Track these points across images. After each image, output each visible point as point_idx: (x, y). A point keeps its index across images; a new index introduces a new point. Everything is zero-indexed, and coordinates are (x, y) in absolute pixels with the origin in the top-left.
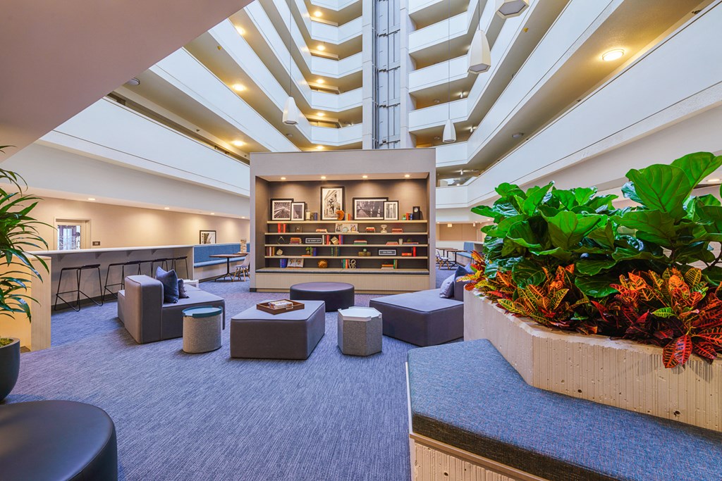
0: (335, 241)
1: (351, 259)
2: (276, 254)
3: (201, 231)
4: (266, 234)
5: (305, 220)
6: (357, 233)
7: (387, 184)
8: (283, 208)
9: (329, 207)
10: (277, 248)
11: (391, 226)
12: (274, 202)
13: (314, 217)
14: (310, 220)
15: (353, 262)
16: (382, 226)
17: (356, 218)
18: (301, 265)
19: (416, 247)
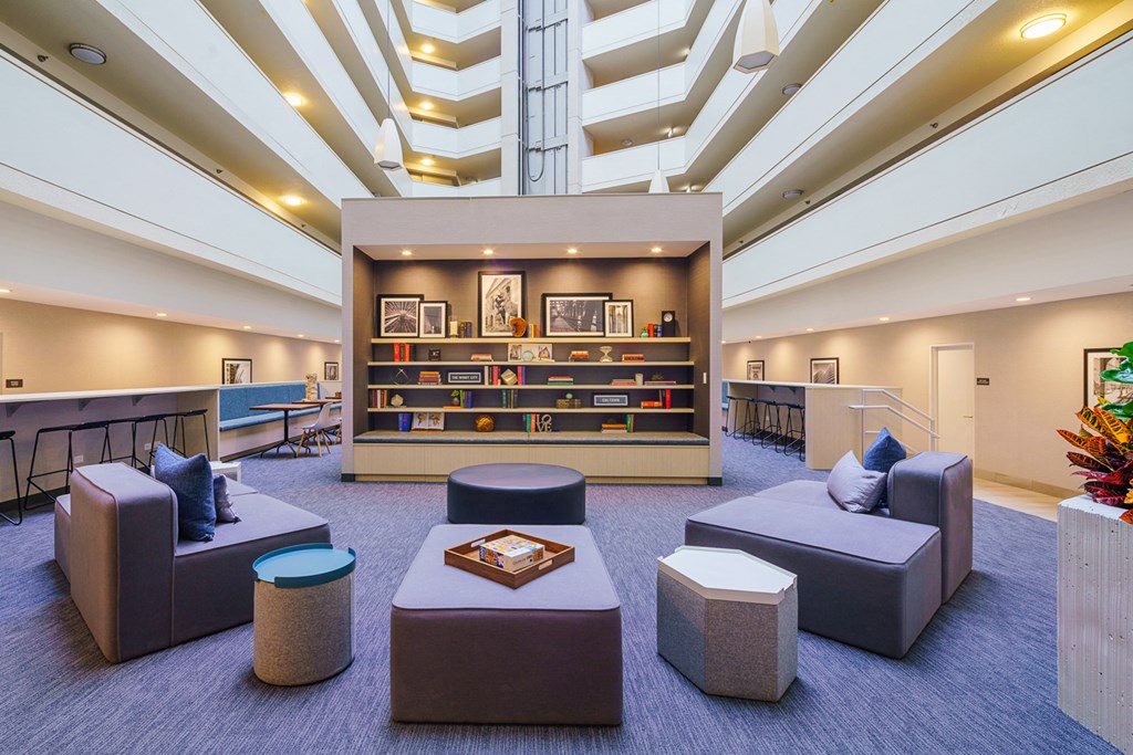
0: (509, 377)
1: (542, 414)
2: (389, 404)
3: (224, 360)
4: (370, 364)
5: (447, 336)
6: (552, 362)
7: (606, 267)
8: (403, 312)
9: (496, 311)
10: (392, 393)
11: (621, 348)
12: (383, 300)
13: (465, 330)
14: (459, 337)
15: (546, 419)
16: (603, 349)
17: (548, 333)
18: (441, 426)
19: (672, 390)
